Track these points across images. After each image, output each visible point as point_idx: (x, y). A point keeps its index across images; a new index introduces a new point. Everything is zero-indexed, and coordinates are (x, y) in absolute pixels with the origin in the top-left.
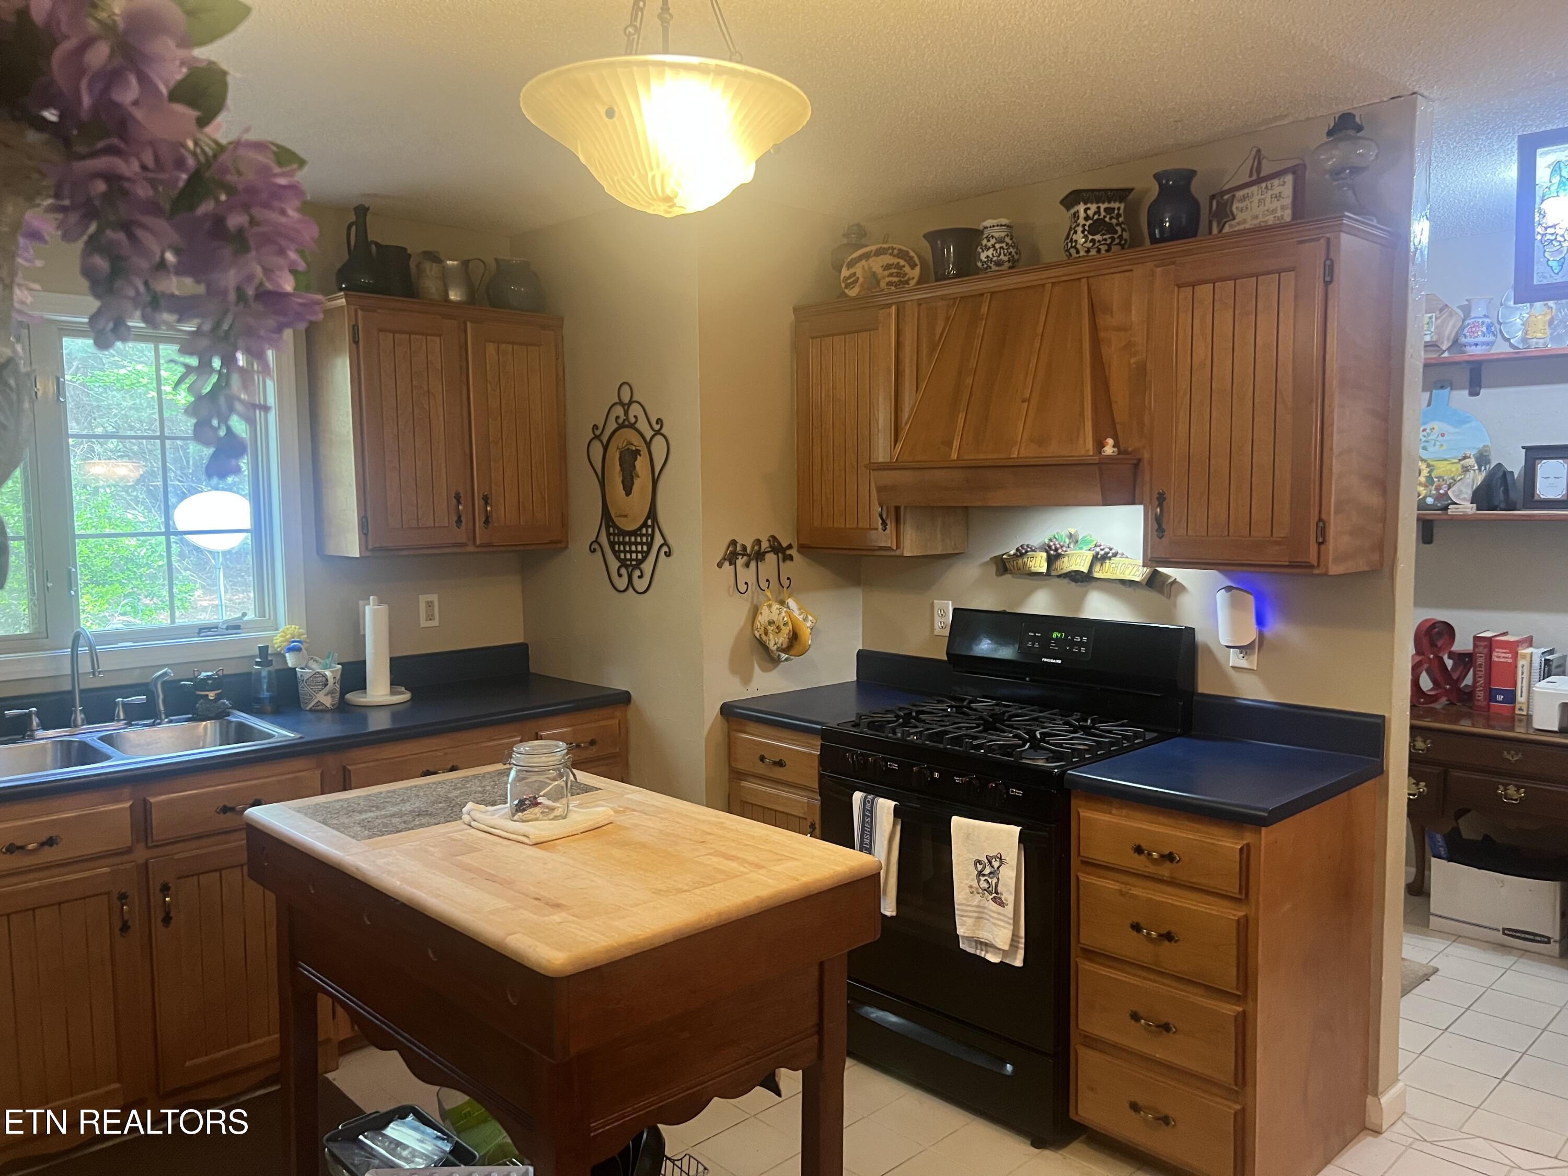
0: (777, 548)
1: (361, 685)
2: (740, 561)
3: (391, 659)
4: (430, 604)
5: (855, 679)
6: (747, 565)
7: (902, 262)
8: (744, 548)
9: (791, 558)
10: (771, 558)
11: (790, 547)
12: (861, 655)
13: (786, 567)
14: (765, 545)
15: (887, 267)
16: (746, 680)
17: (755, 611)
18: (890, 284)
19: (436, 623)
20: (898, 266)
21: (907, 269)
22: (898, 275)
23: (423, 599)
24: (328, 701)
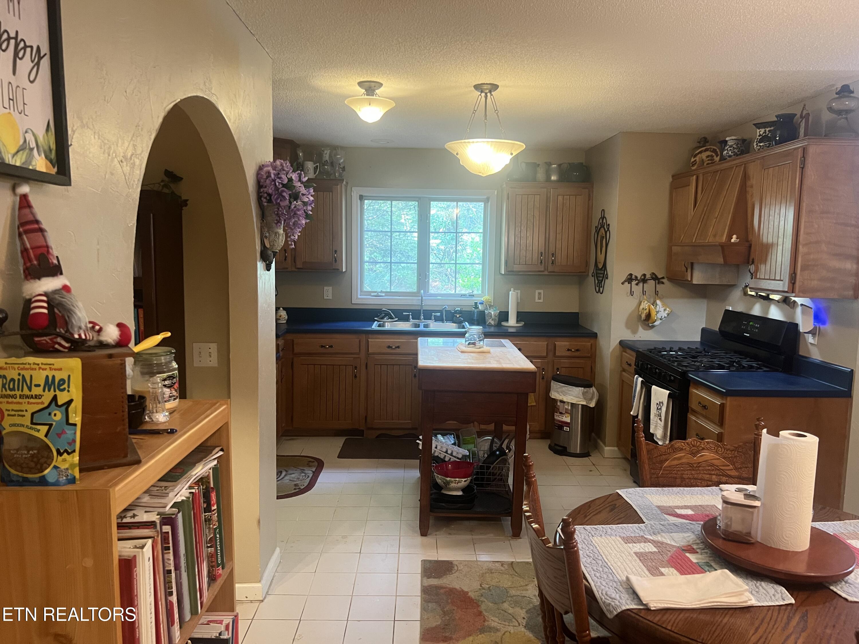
0: (654, 277)
1: (507, 320)
2: (634, 283)
3: (518, 312)
4: (539, 293)
5: (699, 340)
6: (637, 284)
7: (714, 154)
8: (636, 277)
9: (663, 283)
10: (652, 282)
11: (663, 278)
12: (704, 330)
13: (659, 287)
14: (648, 276)
15: (708, 157)
16: (635, 331)
17: (640, 304)
18: (708, 164)
19: (541, 301)
20: (712, 156)
21: (715, 157)
22: (711, 160)
23: (537, 292)
24: (493, 323)
